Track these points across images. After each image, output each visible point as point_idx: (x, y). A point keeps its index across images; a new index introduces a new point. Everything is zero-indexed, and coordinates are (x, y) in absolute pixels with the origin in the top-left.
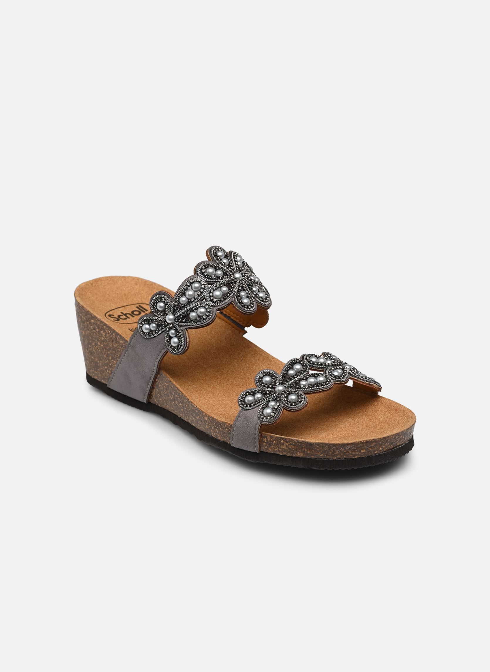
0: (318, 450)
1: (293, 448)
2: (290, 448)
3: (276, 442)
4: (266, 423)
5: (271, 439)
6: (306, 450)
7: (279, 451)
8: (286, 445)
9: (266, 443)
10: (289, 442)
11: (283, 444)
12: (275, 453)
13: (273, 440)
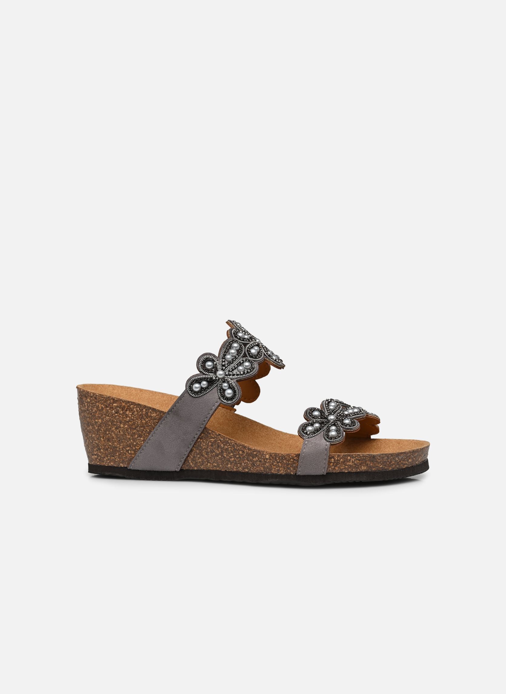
0: (379, 461)
1: (358, 463)
2: (356, 463)
3: (343, 460)
4: (336, 442)
5: (339, 458)
6: (369, 463)
7: (345, 468)
8: (352, 461)
9: (333, 463)
10: (355, 457)
11: (350, 460)
12: (341, 471)
13: (340, 459)
